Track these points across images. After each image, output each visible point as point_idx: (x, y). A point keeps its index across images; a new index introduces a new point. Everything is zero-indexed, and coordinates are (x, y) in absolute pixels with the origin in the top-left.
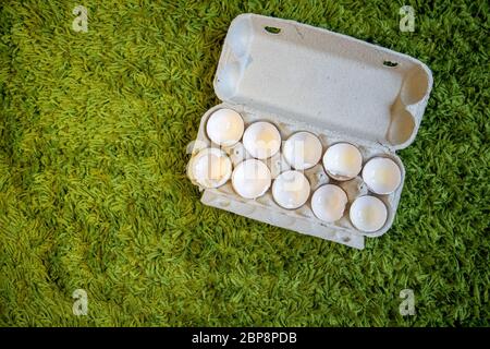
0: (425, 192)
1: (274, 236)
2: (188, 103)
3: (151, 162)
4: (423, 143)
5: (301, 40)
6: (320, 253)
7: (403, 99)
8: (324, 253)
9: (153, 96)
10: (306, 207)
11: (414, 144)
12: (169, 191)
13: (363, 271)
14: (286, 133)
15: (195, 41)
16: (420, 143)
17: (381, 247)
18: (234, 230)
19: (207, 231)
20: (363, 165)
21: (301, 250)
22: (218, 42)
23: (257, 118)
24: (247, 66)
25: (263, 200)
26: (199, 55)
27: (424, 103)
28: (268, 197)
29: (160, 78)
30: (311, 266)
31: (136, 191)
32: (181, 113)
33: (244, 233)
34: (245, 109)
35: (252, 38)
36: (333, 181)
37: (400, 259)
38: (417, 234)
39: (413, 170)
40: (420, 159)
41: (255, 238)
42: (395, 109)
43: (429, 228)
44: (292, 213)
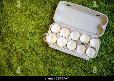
0: (106, 48)
1: (66, 57)
2: (46, 22)
3: (36, 37)
4: (106, 36)
5: (76, 8)
6: (78, 63)
7: (101, 25)
8: (79, 63)
9: (38, 20)
10: (75, 50)
11: (103, 36)
12: (40, 44)
13: (89, 68)
14: (71, 31)
15: (49, 7)
16: (105, 36)
17: (94, 62)
18: (56, 55)
19: (49, 55)
20: (90, 40)
21: (73, 61)
22: (55, 8)
23: (64, 27)
24: (62, 14)
25: (64, 47)
26: (50, 11)
27: (106, 25)
28: (65, 47)
29: (39, 16)
30: (76, 66)
31: (32, 44)
32: (44, 25)
33: (59, 56)
34: (61, 24)
35: (63, 7)
36: (82, 44)
37: (99, 65)
38: (103, 59)
39: (103, 43)
40: (105, 40)
41: (62, 58)
42: (99, 27)
43: (106, 58)
44: (72, 51)
